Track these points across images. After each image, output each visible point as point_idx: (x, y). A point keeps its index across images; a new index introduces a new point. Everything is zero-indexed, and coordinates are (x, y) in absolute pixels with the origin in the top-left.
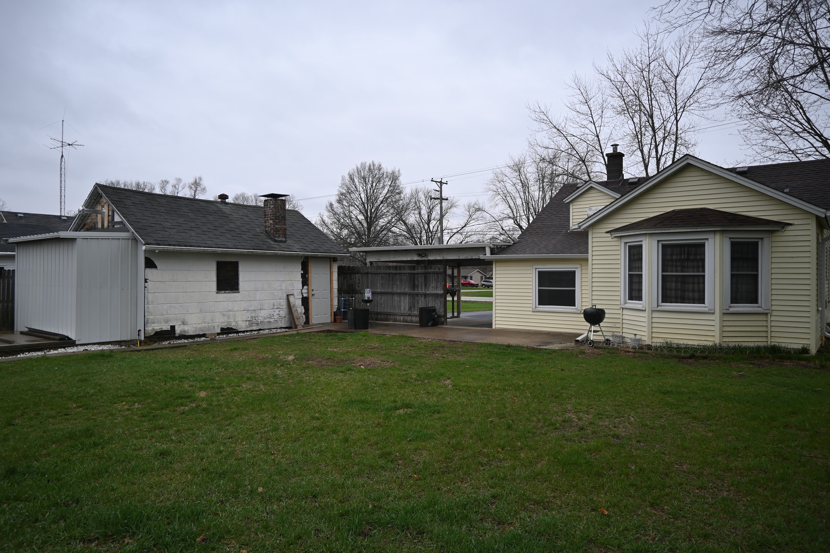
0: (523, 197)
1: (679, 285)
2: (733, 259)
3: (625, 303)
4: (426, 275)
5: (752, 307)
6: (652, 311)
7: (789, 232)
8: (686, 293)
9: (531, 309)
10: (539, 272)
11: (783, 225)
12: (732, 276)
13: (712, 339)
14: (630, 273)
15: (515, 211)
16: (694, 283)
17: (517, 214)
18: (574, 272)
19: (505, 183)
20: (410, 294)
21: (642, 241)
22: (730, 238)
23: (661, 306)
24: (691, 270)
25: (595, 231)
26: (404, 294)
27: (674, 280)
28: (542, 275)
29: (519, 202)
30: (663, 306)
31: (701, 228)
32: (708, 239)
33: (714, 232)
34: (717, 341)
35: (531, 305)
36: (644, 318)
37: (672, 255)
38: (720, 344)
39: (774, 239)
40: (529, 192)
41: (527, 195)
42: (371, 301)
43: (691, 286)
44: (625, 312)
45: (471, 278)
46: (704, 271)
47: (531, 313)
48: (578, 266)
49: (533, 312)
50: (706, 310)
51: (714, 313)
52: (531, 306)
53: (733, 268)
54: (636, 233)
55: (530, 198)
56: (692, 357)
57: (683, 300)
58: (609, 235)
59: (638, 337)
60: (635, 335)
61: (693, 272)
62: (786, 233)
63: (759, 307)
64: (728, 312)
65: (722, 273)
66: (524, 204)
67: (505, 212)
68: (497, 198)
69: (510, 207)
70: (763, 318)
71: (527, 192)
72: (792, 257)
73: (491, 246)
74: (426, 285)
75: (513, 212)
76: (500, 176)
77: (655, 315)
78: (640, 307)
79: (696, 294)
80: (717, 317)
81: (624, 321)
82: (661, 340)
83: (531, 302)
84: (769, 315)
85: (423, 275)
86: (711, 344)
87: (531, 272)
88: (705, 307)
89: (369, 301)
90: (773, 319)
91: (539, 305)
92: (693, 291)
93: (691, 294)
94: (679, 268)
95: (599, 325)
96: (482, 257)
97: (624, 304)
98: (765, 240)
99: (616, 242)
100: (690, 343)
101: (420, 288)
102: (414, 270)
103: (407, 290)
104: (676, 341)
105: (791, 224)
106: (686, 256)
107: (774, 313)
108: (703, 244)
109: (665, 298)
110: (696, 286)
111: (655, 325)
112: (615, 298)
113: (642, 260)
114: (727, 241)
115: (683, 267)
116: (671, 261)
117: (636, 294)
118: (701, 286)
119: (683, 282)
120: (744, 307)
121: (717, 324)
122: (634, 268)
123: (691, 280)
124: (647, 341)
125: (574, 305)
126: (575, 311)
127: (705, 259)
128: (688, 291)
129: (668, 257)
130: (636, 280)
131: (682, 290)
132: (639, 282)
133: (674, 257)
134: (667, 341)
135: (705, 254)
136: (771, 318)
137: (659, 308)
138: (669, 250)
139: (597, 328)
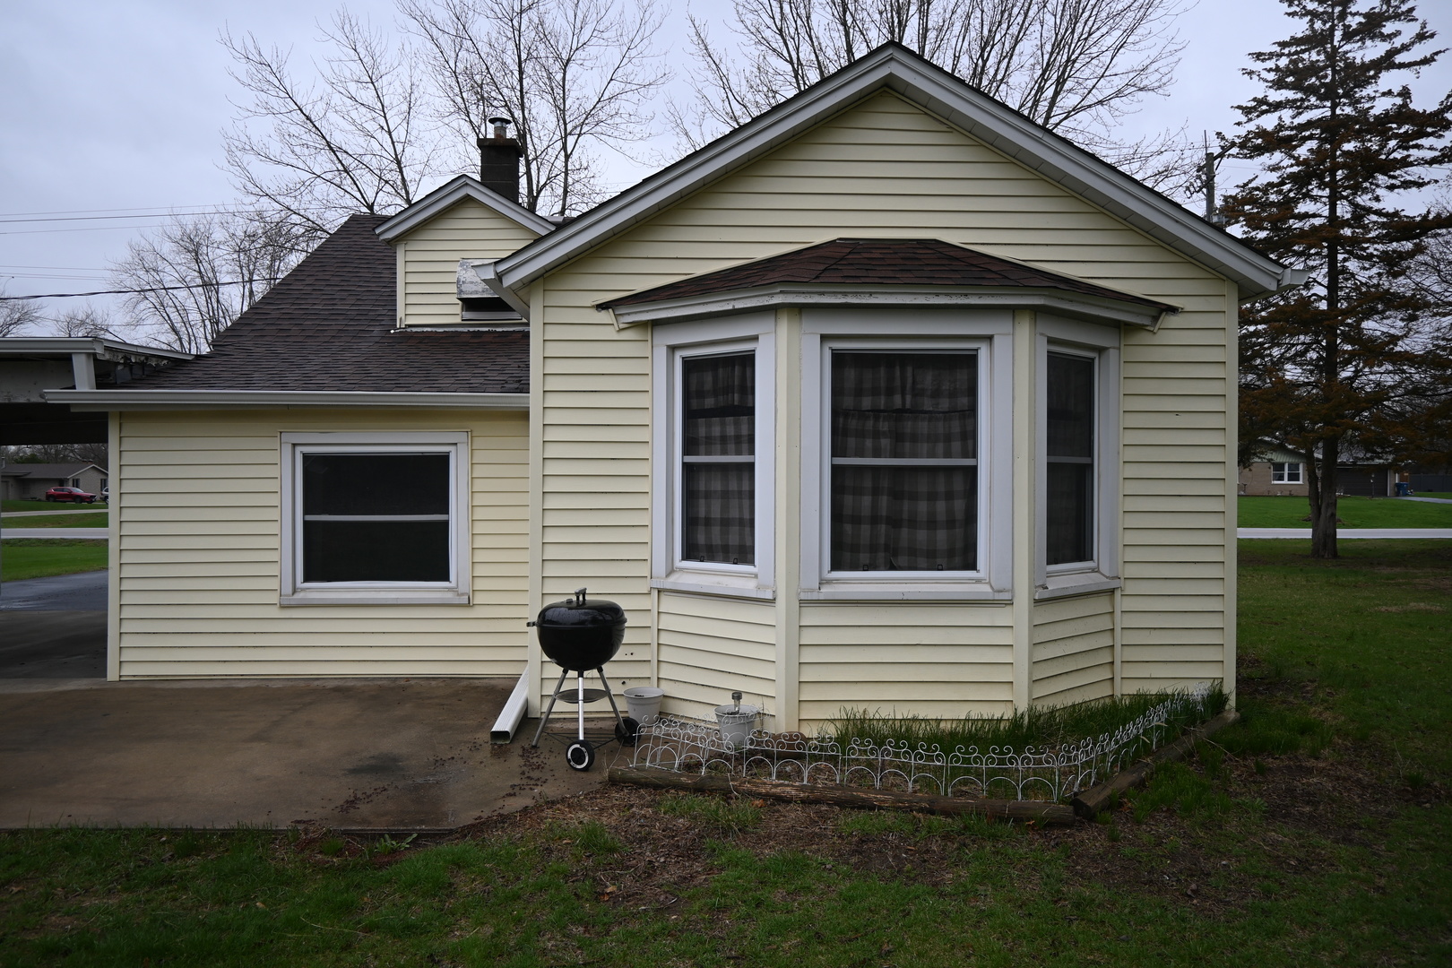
0: (204, 309)
1: (884, 501)
3: (671, 571)
5: (1082, 572)
6: (801, 602)
7: (1171, 332)
8: (905, 532)
9: (274, 598)
10: (307, 458)
12: (1051, 467)
13: (1004, 694)
14: (691, 459)
15: (185, 338)
16: (932, 497)
17: (190, 344)
18: (443, 460)
19: (161, 274)
21: (755, 338)
22: (1051, 341)
23: (829, 582)
24: (925, 447)
25: (556, 298)
27: (868, 483)
28: (314, 465)
29: (194, 317)
30: (838, 581)
31: (980, 295)
32: (990, 338)
33: (1013, 311)
35: (277, 581)
36: (769, 630)
37: (859, 392)
38: (1030, 709)
39: (1135, 353)
40: (218, 301)
41: (215, 306)
43: (923, 507)
44: (669, 604)
45: (76, 483)
46: (974, 454)
47: (276, 612)
48: (460, 437)
49: (283, 607)
50: (983, 590)
51: (1010, 603)
52: (274, 584)
53: (1051, 450)
54: (740, 305)
55: (220, 311)
57: (892, 558)
58: (606, 317)
59: (747, 705)
60: (737, 696)
61: (932, 455)
62: (1163, 337)
63: (1093, 571)
64: (1046, 595)
65: (1032, 459)
66: (207, 322)
67: (163, 338)
68: (142, 306)
69: (174, 329)
70: (1101, 605)
71: (214, 300)
72: (1177, 413)
73: (99, 350)
75: (180, 339)
76: (149, 258)
77: (812, 617)
78: (747, 587)
79: (941, 535)
80: (1020, 613)
81: (665, 639)
82: (834, 712)
83: (274, 570)
84: (1118, 594)
87: (272, 457)
88: (978, 581)
90: (1128, 604)
91: (307, 578)
92: (932, 524)
93: (922, 535)
94: (885, 443)
95: (600, 670)
96: (54, 394)
97: (667, 576)
98: (1113, 354)
99: (633, 345)
104: (885, 712)
105: (1173, 310)
106: (908, 398)
107: (1131, 588)
108: (970, 361)
109: (844, 554)
110: (941, 506)
111: (808, 656)
112: (642, 553)
113: (750, 411)
114: (1043, 349)
115: (898, 438)
116: (862, 414)
117: (717, 540)
118: (959, 505)
119: (897, 495)
120: (1070, 576)
121: (1021, 638)
122: (709, 440)
123: (923, 486)
124: (780, 724)
125: (446, 577)
126: (449, 597)
127: (972, 411)
128: (913, 523)
129: (848, 402)
130: (717, 485)
131: (895, 522)
132: (725, 495)
133: (867, 403)
134: (859, 710)
135: (972, 391)
136: (1122, 604)
137: (828, 592)
138: (850, 374)
139: (580, 682)
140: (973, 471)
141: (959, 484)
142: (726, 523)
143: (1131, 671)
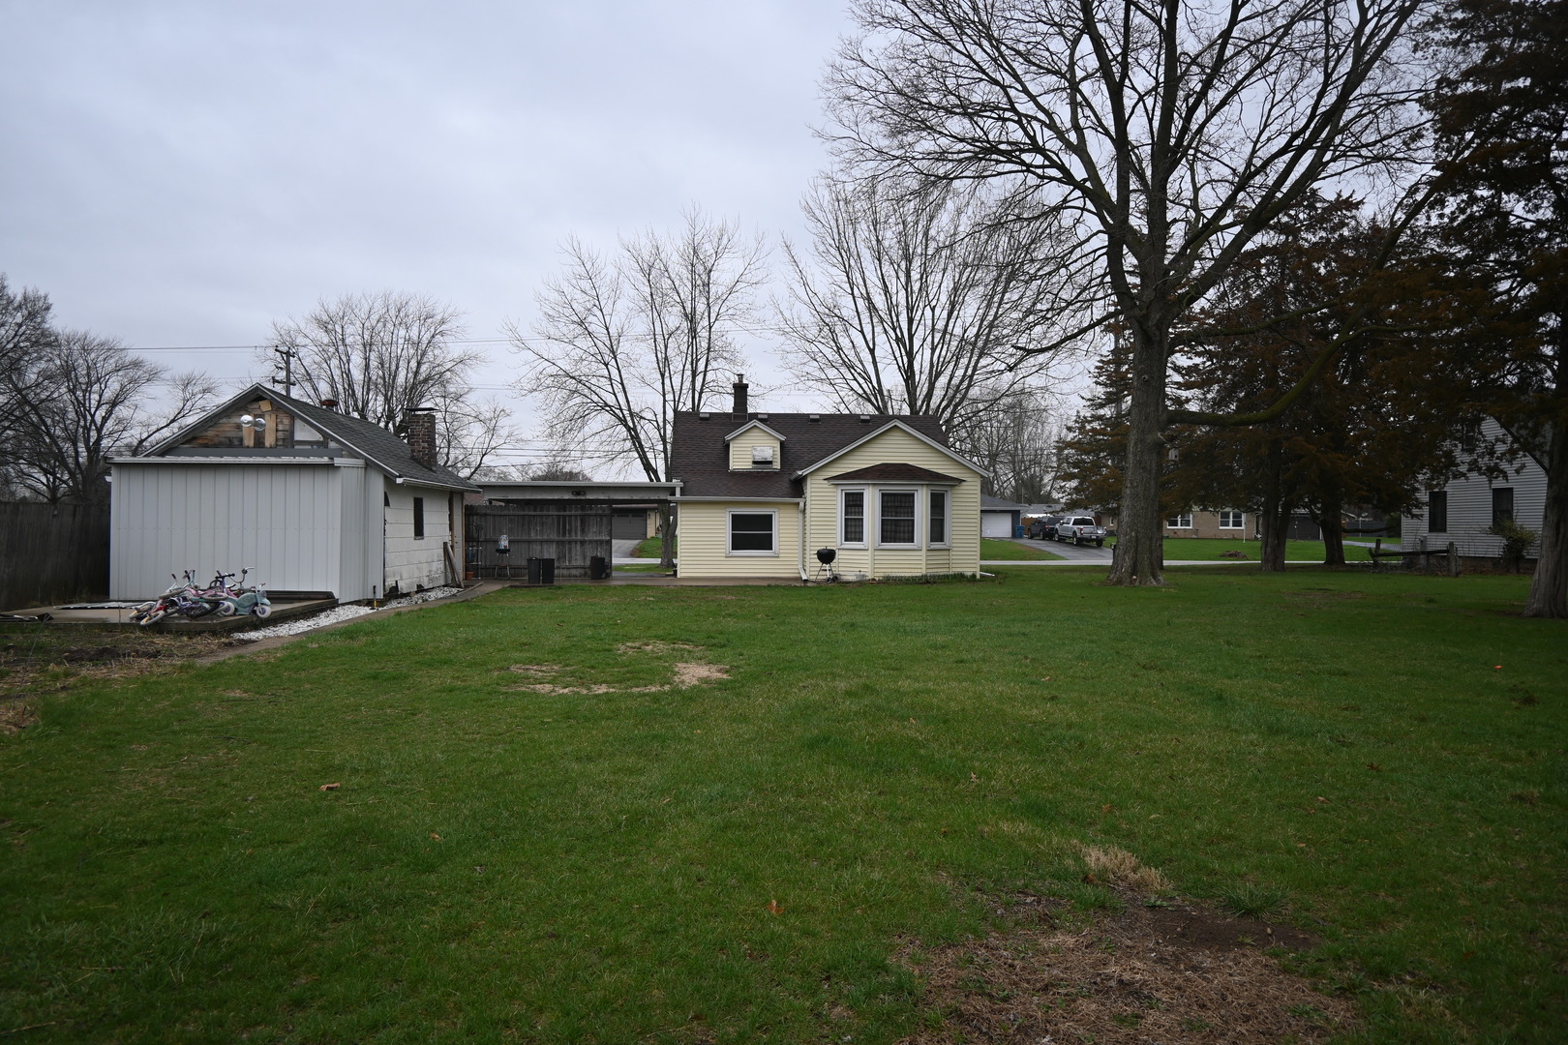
1: (893, 527)
2: (932, 506)
3: (842, 544)
4: (583, 520)
5: (941, 544)
6: (874, 550)
7: (964, 487)
8: (898, 534)
9: (724, 555)
10: (733, 515)
11: (961, 481)
12: (931, 520)
13: (919, 571)
14: (847, 518)
16: (904, 526)
18: (771, 516)
20: (558, 542)
21: (863, 489)
22: (932, 490)
23: (881, 545)
24: (902, 515)
25: (813, 477)
26: (551, 541)
27: (890, 523)
28: (736, 519)
30: (883, 545)
31: (914, 482)
32: (916, 490)
33: (923, 484)
34: (924, 573)
35: (724, 550)
36: (867, 557)
37: (887, 502)
38: (926, 574)
39: (955, 492)
42: (509, 550)
43: (902, 528)
44: (842, 552)
46: (913, 516)
47: (723, 559)
48: (776, 510)
49: (726, 557)
50: (916, 547)
51: (921, 551)
53: (932, 515)
54: (858, 480)
56: (928, 582)
57: (895, 540)
58: (826, 482)
59: (862, 573)
60: (860, 571)
61: (904, 516)
62: (962, 488)
63: (946, 545)
64: (929, 549)
65: (927, 518)
70: (946, 553)
72: (967, 506)
74: (583, 530)
77: (877, 553)
78: (862, 547)
79: (906, 535)
80: (922, 553)
81: (841, 561)
82: (881, 575)
83: (724, 547)
84: (951, 551)
85: (579, 518)
86: (920, 574)
87: (723, 515)
88: (915, 545)
89: (505, 551)
90: (954, 553)
91: (733, 550)
92: (904, 532)
93: (902, 535)
94: (893, 514)
95: (830, 565)
97: (840, 545)
98: (949, 492)
99: (832, 489)
100: (903, 575)
101: (573, 533)
102: (565, 511)
103: (554, 536)
104: (893, 575)
105: (965, 481)
106: (900, 504)
107: (954, 549)
108: (913, 495)
109: (884, 539)
110: (906, 528)
111: (876, 562)
112: (834, 536)
113: (863, 506)
114: (929, 492)
115: (897, 512)
116: (888, 507)
117: (853, 536)
118: (910, 528)
119: (896, 526)
120: (937, 545)
121: (924, 558)
122: (851, 513)
123: (902, 524)
124: (870, 576)
125: (771, 549)
126: (773, 555)
127: (913, 506)
128: (900, 532)
129: (885, 504)
130: (853, 523)
131: (896, 532)
132: (855, 526)
133: (889, 504)
134: (887, 575)
135: (913, 502)
136: (952, 553)
137: (881, 547)
138: (886, 498)
139: (827, 567)
140: (913, 520)
141: (910, 523)
142: (855, 532)
143: (954, 566)
